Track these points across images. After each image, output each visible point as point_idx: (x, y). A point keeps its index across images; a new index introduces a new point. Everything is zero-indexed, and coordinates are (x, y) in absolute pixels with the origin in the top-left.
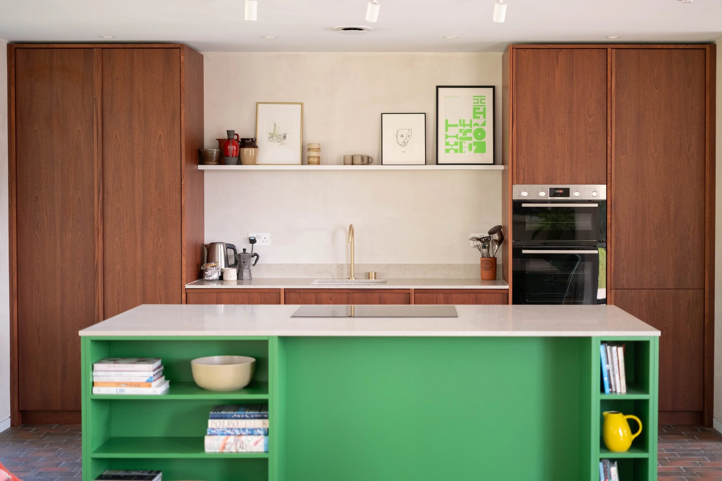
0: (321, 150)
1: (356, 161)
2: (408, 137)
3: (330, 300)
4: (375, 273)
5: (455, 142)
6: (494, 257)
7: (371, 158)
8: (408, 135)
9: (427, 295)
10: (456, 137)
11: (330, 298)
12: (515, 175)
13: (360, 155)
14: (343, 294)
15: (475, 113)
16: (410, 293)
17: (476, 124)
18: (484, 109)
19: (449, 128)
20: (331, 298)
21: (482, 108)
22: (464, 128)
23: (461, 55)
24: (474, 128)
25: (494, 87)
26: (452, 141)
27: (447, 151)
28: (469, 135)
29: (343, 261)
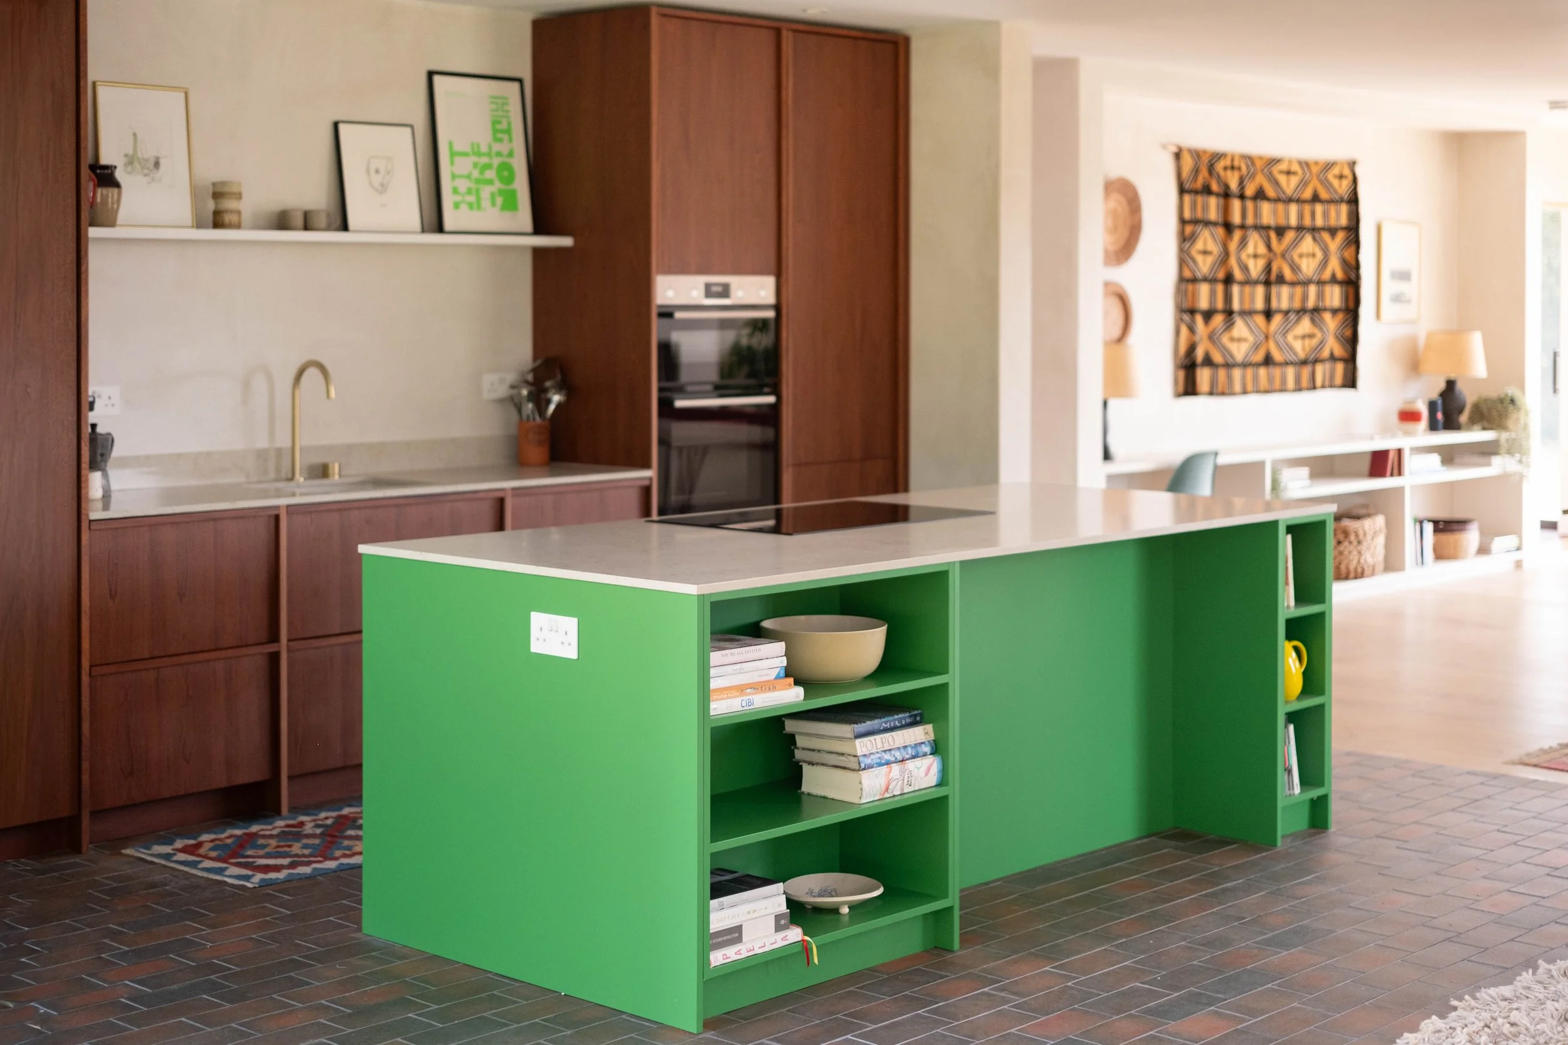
0: (242, 195)
1: (314, 223)
2: (388, 174)
4: (339, 465)
5: (468, 188)
8: (387, 171)
10: (469, 177)
15: (495, 131)
17: (499, 154)
18: (509, 124)
19: (457, 159)
21: (505, 121)
22: (478, 160)
24: (496, 162)
25: (520, 81)
26: (463, 185)
27: (457, 206)
28: (489, 174)
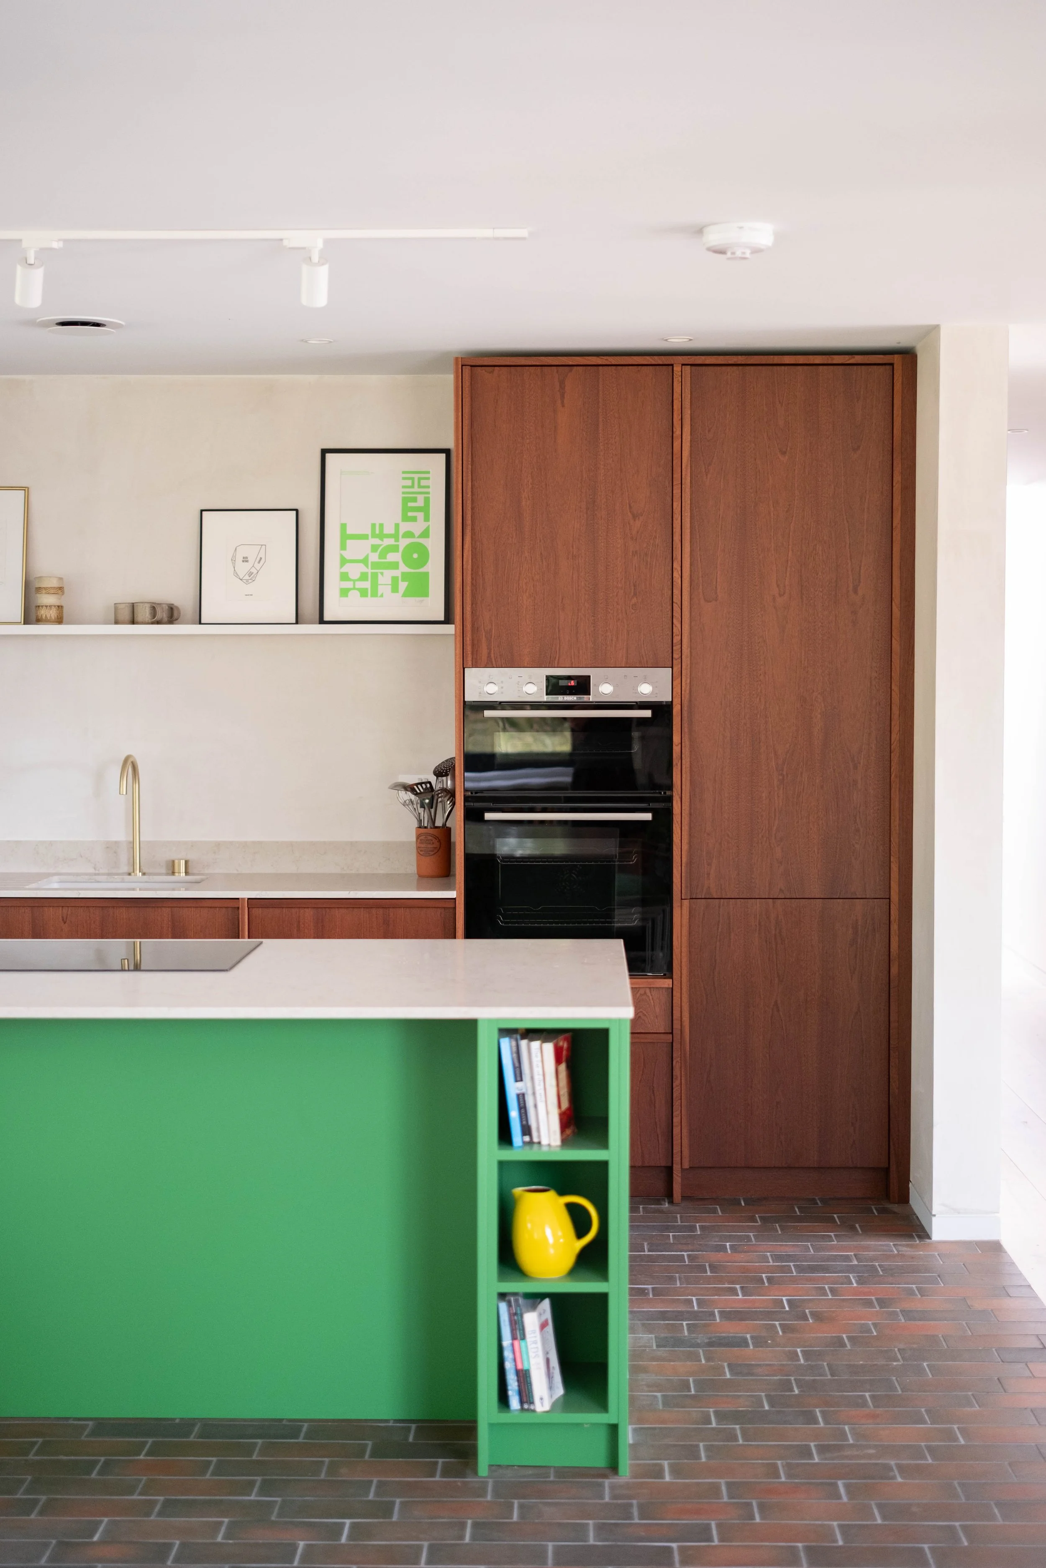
0: (66, 590)
1: (139, 617)
2: (259, 562)
3: (65, 923)
4: (186, 862)
5: (362, 573)
6: (444, 825)
7: (177, 608)
8: (258, 559)
9: (277, 911)
10: (365, 561)
11: (63, 917)
12: (469, 648)
13: (148, 603)
14: (91, 909)
15: (405, 509)
16: (238, 908)
17: (409, 534)
18: (427, 500)
19: (349, 543)
20: (67, 918)
21: (421, 499)
22: (380, 542)
23: (373, 379)
24: (404, 543)
25: (447, 452)
26: (354, 571)
27: (344, 592)
28: (392, 557)
29: (120, 835)
